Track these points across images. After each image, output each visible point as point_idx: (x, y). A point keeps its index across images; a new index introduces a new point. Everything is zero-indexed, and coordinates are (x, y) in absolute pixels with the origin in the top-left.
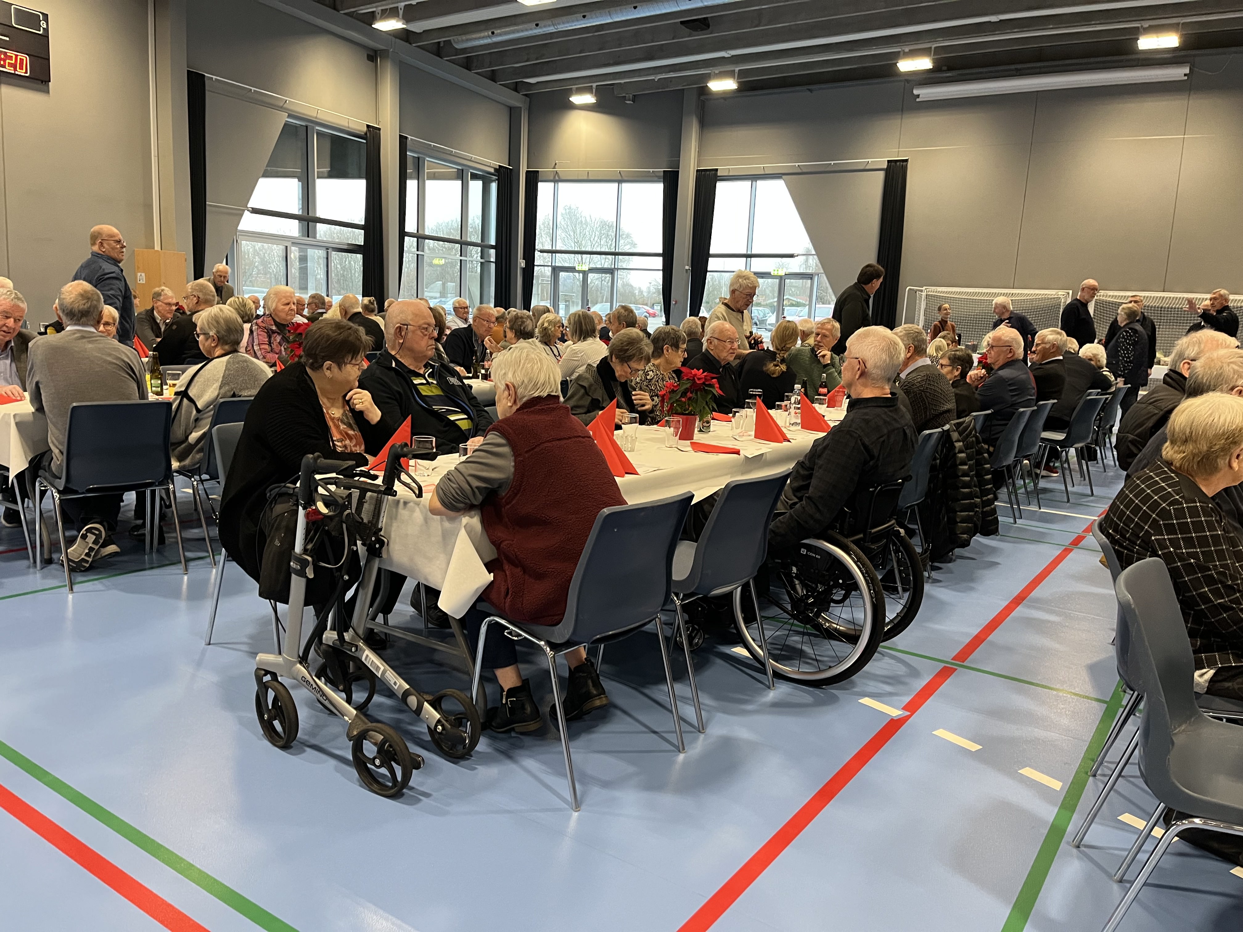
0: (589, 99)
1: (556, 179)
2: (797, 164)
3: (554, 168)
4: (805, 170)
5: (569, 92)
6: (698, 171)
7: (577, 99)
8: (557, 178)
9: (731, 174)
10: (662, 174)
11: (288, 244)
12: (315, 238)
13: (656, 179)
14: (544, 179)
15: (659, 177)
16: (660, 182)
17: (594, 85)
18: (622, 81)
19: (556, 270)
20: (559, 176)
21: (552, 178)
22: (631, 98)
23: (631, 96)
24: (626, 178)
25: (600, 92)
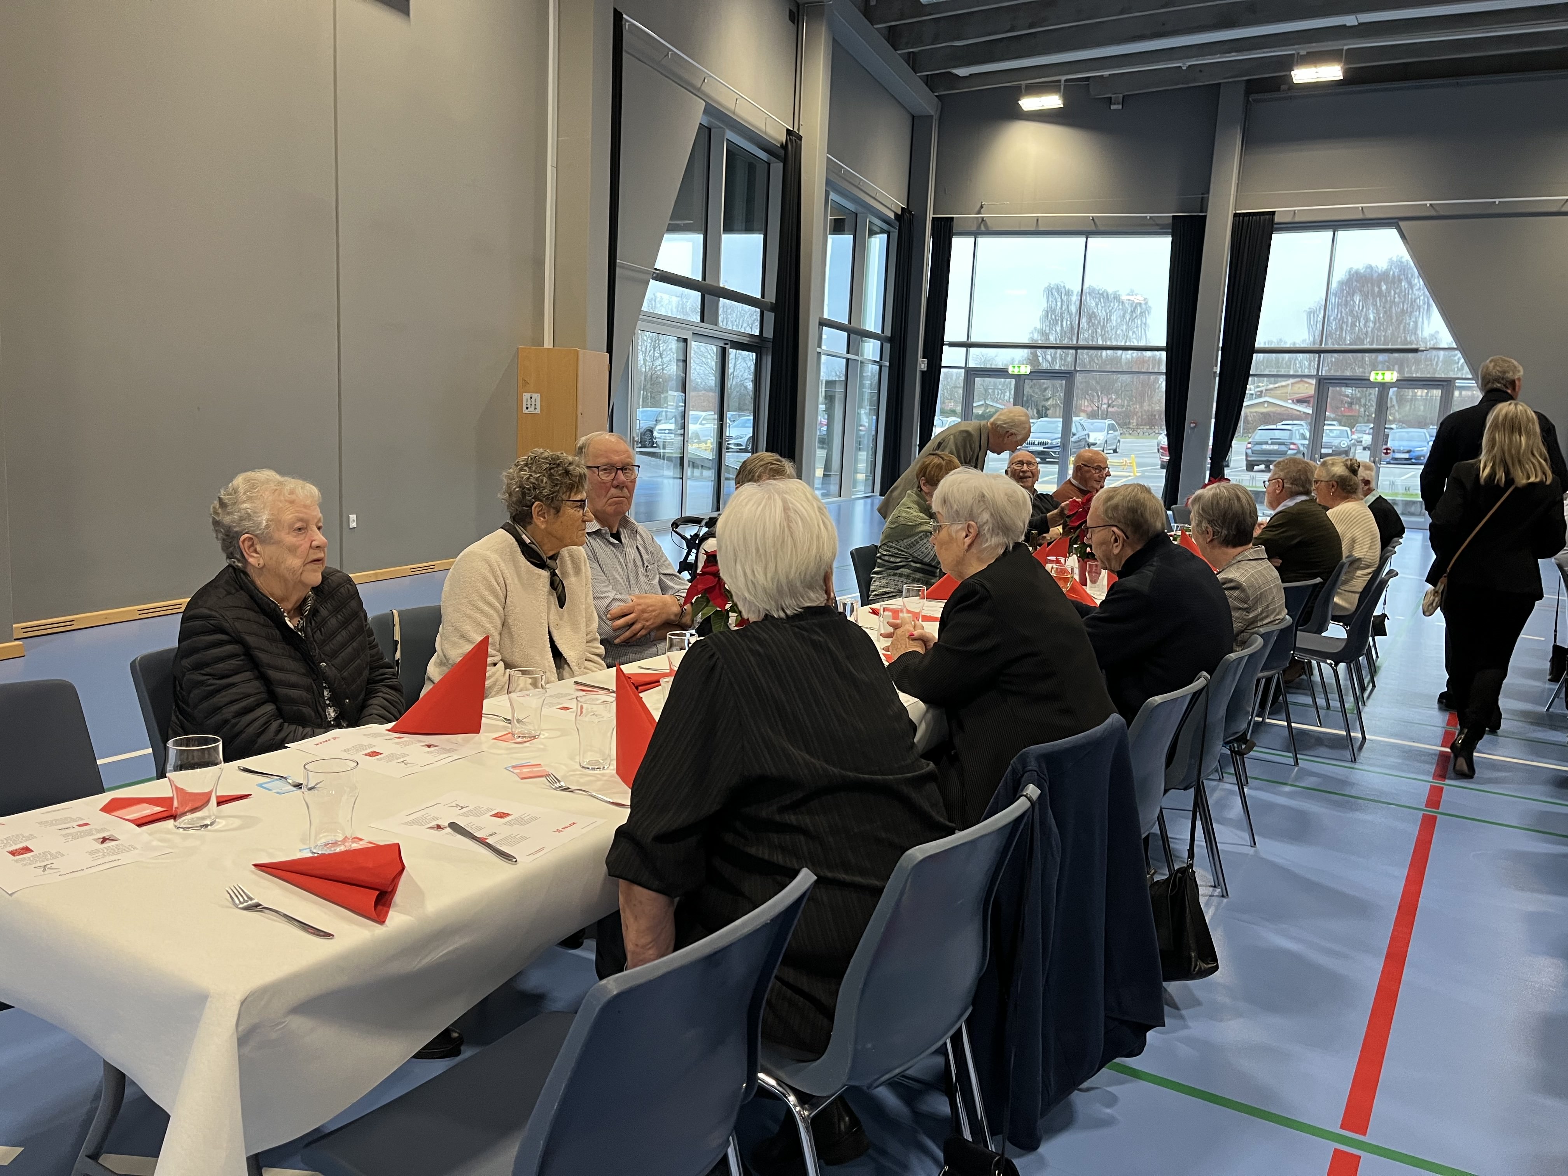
0: (1053, 101)
1: (981, 230)
2: (1428, 203)
3: (979, 213)
4: (1442, 213)
5: (1017, 93)
6: (1235, 215)
7: (1028, 103)
8: (983, 228)
9: (1297, 219)
10: (1171, 221)
11: (688, 335)
12: (716, 323)
13: (1157, 229)
14: (960, 230)
15: (1163, 226)
16: (1164, 234)
17: (1063, 78)
18: (1106, 73)
19: (971, 374)
20: (986, 226)
21: (974, 228)
22: (1121, 101)
23: (1121, 95)
24: (1102, 228)
25: (1070, 91)
